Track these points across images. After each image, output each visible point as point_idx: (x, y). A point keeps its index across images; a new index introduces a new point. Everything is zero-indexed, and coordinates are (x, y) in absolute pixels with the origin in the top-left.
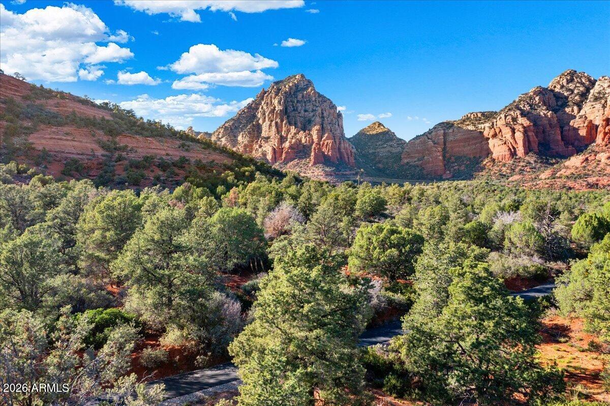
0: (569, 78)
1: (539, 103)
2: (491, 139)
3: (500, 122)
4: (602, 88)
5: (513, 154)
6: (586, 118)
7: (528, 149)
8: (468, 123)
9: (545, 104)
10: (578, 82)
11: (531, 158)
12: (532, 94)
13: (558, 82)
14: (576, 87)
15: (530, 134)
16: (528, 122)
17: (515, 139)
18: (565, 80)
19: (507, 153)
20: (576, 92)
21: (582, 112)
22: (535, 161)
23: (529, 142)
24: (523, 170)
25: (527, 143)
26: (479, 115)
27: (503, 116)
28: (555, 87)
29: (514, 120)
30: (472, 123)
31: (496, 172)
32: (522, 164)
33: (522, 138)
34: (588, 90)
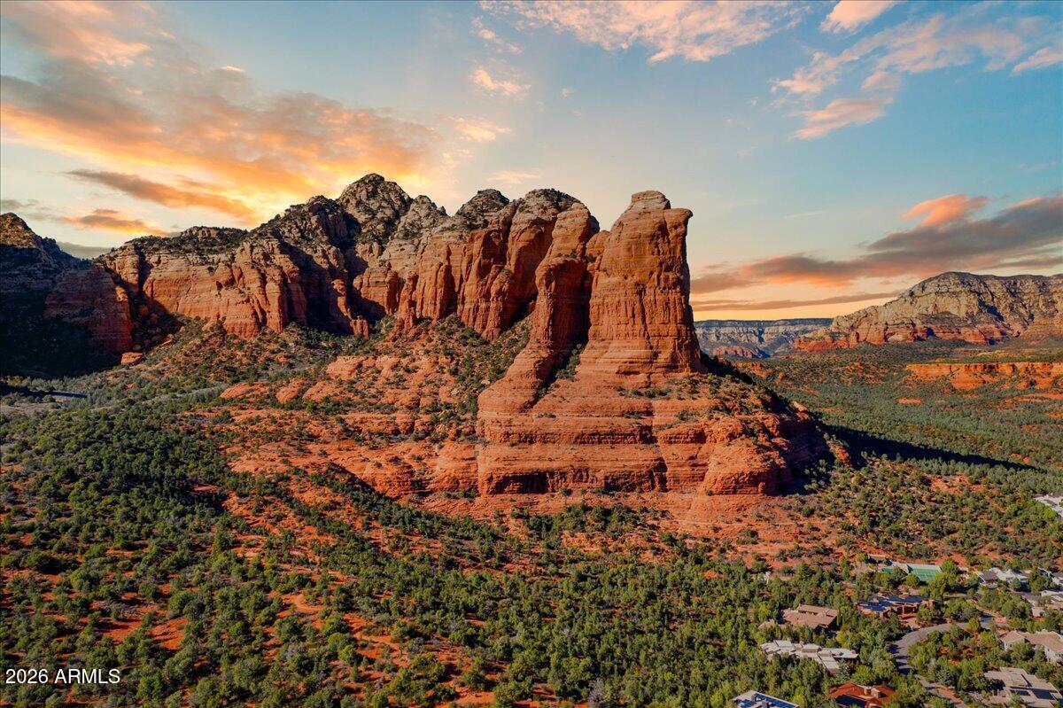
0: (370, 189)
1: (317, 228)
2: (224, 288)
3: (242, 258)
4: (417, 217)
5: (261, 323)
6: (390, 265)
7: (288, 317)
8: (190, 247)
9: (327, 231)
10: (384, 199)
11: (291, 337)
12: (306, 209)
13: (354, 194)
14: (381, 207)
15: (294, 288)
16: (291, 265)
17: (265, 294)
18: (364, 192)
19: (250, 321)
20: (379, 215)
21: (385, 256)
22: (297, 343)
23: (290, 303)
24: (271, 360)
25: (285, 305)
26: (214, 234)
27: (247, 246)
28: (348, 201)
29: (266, 256)
30: (198, 249)
31: (224, 359)
32: (274, 347)
33: (277, 295)
34: (397, 215)
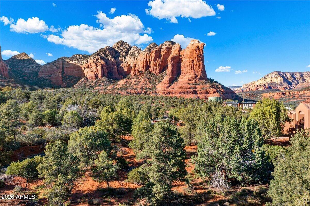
0: (121, 44)
1: (108, 54)
2: (86, 68)
3: (91, 61)
4: (134, 51)
5: (96, 76)
6: (127, 63)
7: (103, 75)
8: (75, 59)
9: (111, 55)
10: (125, 47)
11: (104, 79)
12: (105, 49)
13: (117, 45)
14: (124, 48)
15: (104, 68)
16: (103, 62)
17: (97, 70)
18: (119, 45)
19: (94, 76)
20: (124, 51)
21: (126, 60)
22: (106, 81)
23: (104, 71)
24: (101, 85)
25: (103, 72)
26: (81, 56)
27: (92, 58)
28: (115, 47)
29: (97, 60)
30: (77, 59)
31: (88, 85)
32: (100, 82)
33: (101, 69)
34: (128, 51)
